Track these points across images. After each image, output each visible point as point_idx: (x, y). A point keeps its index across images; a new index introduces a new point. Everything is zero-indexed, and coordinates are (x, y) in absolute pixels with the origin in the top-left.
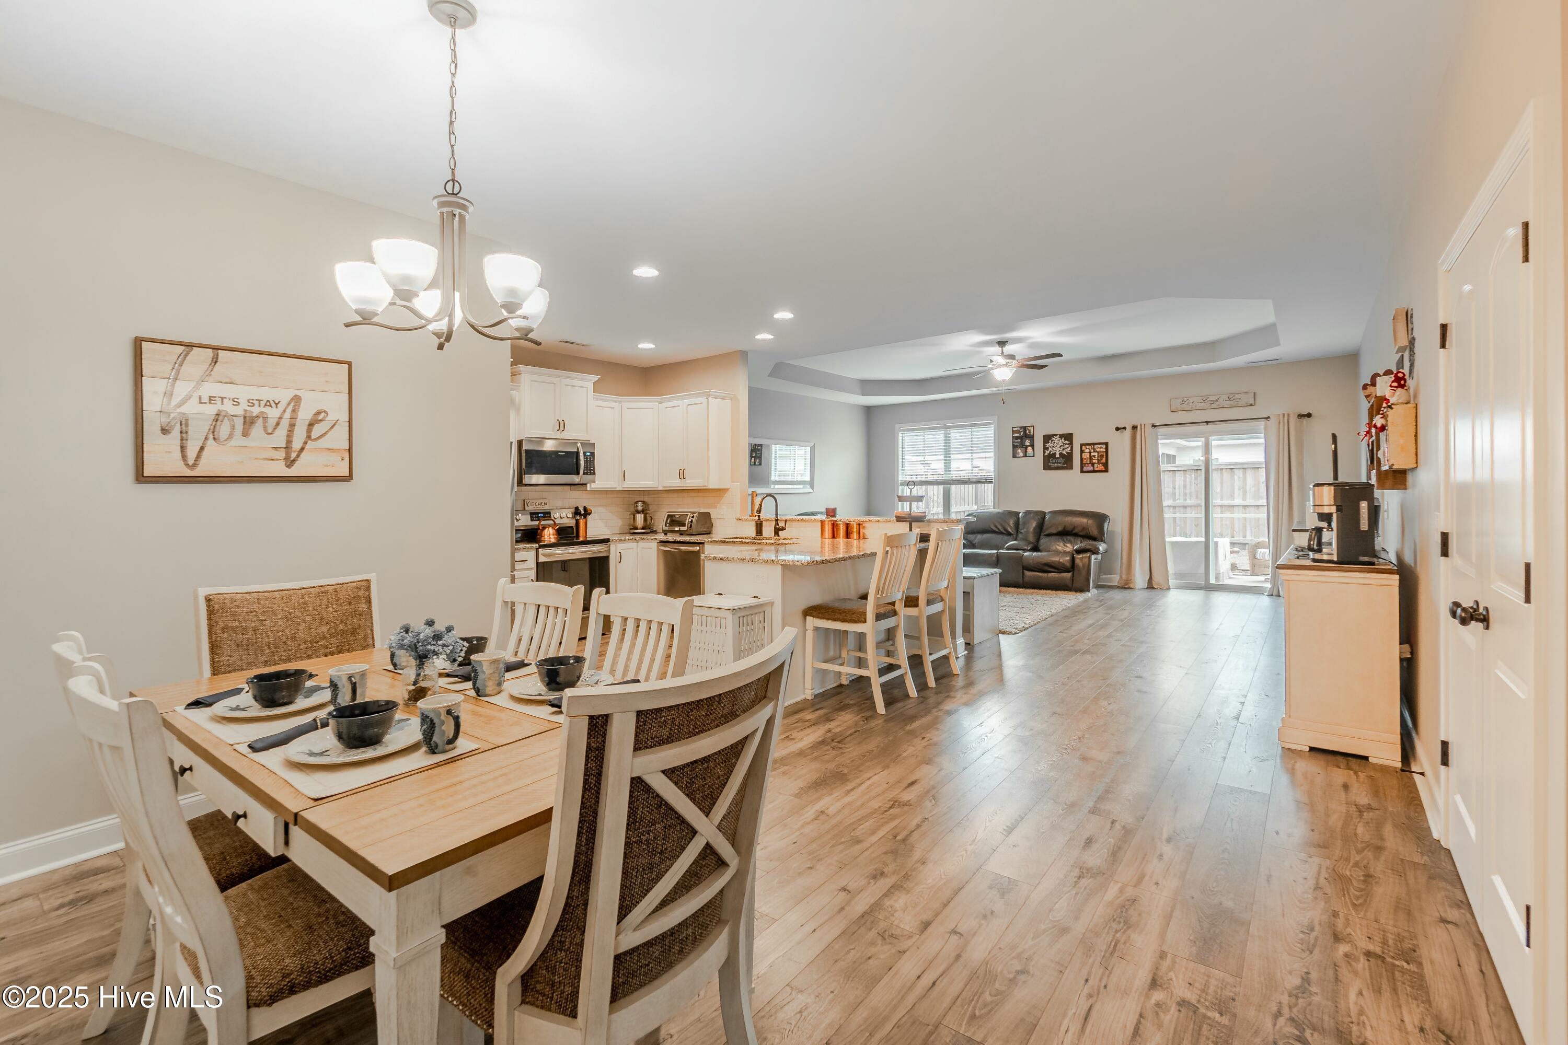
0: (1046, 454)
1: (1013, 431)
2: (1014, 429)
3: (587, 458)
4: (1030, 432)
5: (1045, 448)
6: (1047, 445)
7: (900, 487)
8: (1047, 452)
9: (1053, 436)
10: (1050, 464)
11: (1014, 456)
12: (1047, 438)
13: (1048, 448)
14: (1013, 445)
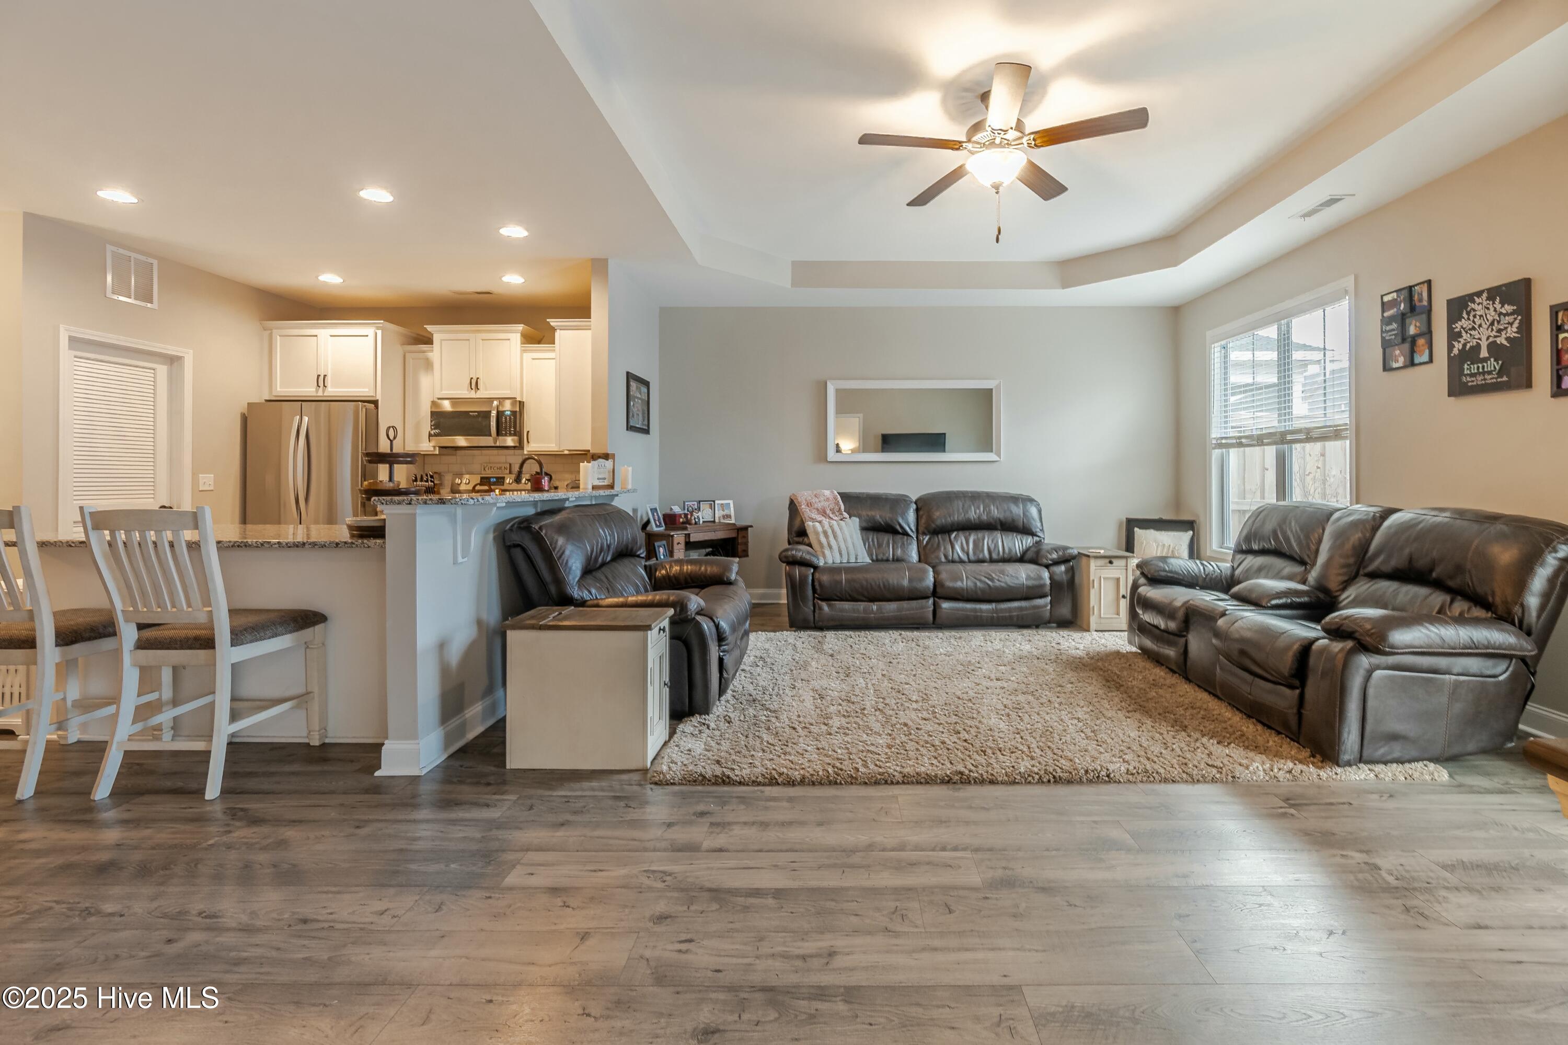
0: (1456, 351)
1: (1383, 304)
2: (1386, 299)
3: (506, 418)
4: (1421, 300)
5: (1453, 336)
6: (1458, 326)
7: (1216, 453)
8: (1458, 346)
9: (1471, 297)
10: (1464, 379)
11: (1386, 368)
12: (1458, 307)
13: (1459, 335)
14: (1383, 338)
